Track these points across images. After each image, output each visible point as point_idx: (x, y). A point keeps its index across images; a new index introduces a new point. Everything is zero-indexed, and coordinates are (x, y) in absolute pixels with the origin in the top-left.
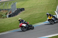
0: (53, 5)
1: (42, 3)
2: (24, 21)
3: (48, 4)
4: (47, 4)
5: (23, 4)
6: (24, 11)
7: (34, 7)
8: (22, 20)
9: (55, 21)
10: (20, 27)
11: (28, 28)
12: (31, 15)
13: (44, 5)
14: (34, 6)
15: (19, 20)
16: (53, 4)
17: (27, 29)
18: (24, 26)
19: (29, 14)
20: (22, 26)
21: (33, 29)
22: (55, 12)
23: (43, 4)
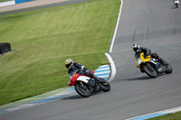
0: (100, 34)
1: (65, 27)
2: (83, 67)
3: (84, 32)
4: (82, 29)
5: (5, 31)
6: (8, 53)
7: (40, 40)
8: (75, 64)
9: (160, 70)
10: (71, 85)
11: (95, 87)
12: (31, 65)
13: (72, 33)
14: (42, 38)
15: (68, 66)
16: (98, 30)
17: (92, 89)
18: (84, 83)
19: (27, 62)
20: (79, 81)
21: (108, 90)
22: (107, 54)
23: (70, 31)
